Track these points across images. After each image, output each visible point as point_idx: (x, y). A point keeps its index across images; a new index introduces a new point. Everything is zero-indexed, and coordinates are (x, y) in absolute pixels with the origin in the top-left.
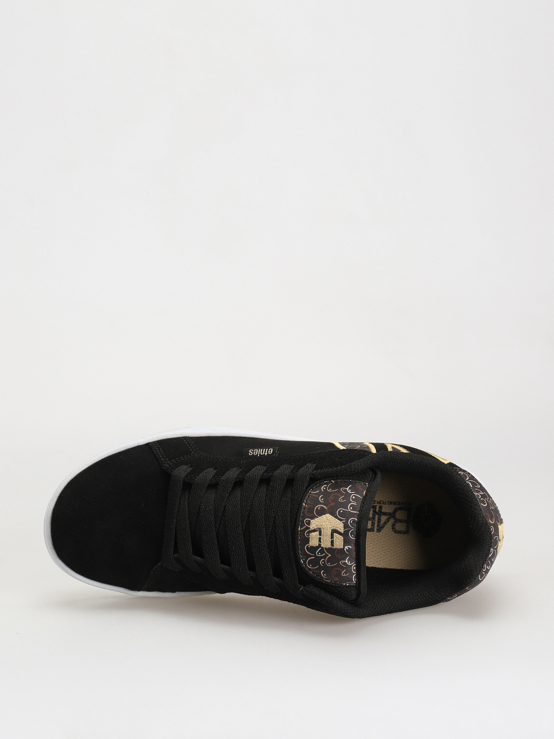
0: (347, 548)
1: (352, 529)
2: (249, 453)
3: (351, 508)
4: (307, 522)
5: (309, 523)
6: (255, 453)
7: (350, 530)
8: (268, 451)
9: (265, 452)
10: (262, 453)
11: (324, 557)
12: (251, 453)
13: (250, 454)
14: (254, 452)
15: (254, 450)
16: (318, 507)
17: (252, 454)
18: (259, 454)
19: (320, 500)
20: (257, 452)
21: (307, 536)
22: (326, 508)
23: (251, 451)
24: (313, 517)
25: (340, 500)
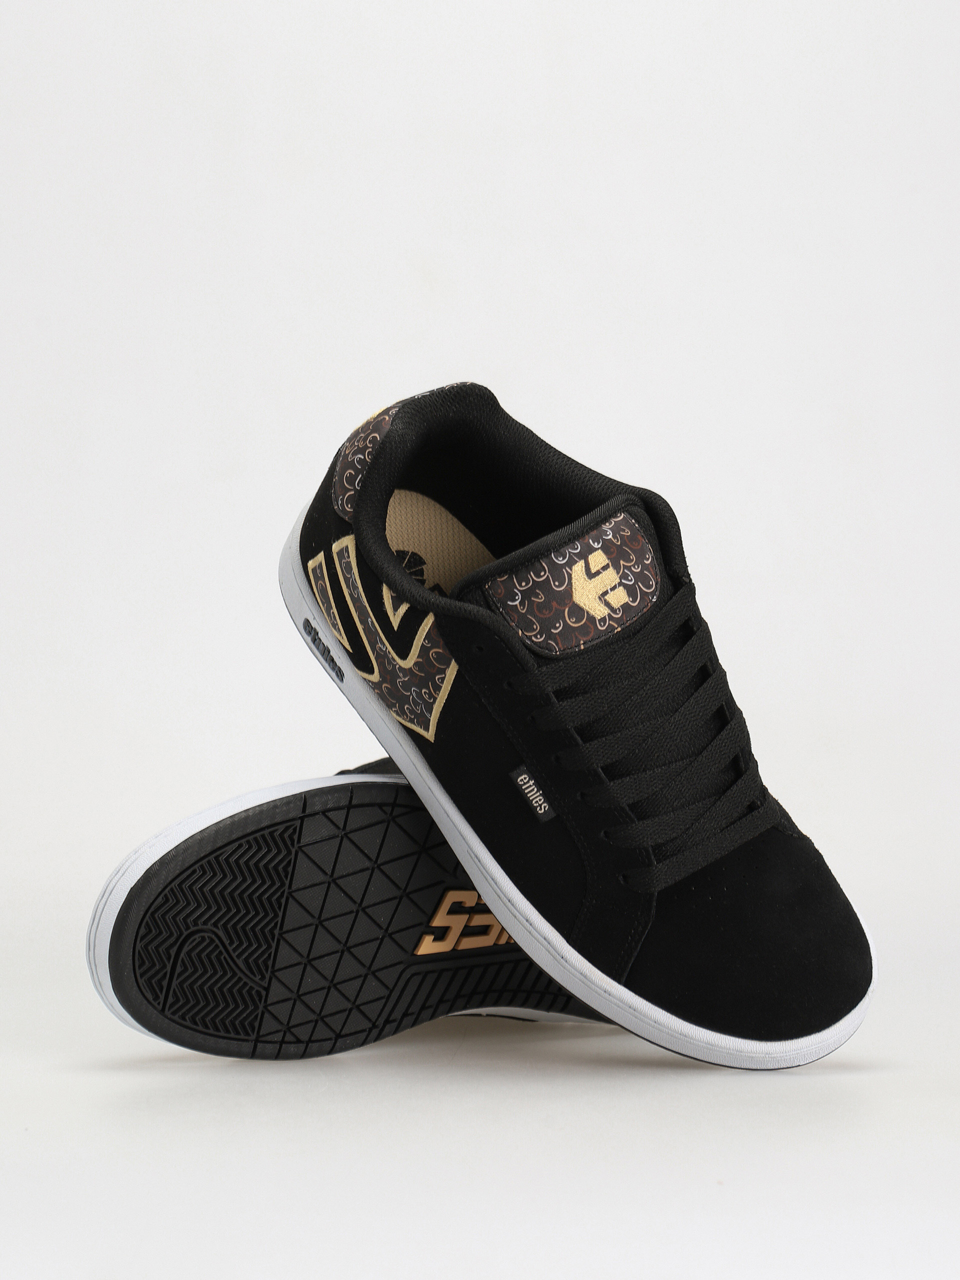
0: (596, 544)
1: (569, 552)
2: (546, 809)
3: (542, 573)
4: (602, 624)
5: (603, 620)
6: (540, 800)
7: (574, 553)
8: (525, 784)
9: (530, 786)
10: (533, 790)
11: (629, 568)
12: (545, 807)
13: (547, 807)
14: (540, 803)
15: (537, 807)
16: (573, 623)
17: (545, 805)
18: (538, 794)
19: (561, 628)
20: (538, 799)
21: (620, 611)
22: (567, 610)
23: (541, 809)
24: (592, 619)
25: (541, 599)
